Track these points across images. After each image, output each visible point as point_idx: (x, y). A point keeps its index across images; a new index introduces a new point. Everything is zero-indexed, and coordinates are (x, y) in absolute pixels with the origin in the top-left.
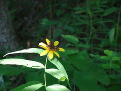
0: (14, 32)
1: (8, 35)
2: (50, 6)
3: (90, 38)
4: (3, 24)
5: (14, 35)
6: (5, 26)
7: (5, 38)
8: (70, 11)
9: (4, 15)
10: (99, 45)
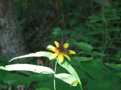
0: (23, 42)
1: (17, 46)
2: (63, 15)
3: (105, 47)
4: (12, 34)
5: (23, 45)
6: (14, 37)
7: (14, 49)
8: (84, 20)
9: (13, 24)
10: (115, 56)
